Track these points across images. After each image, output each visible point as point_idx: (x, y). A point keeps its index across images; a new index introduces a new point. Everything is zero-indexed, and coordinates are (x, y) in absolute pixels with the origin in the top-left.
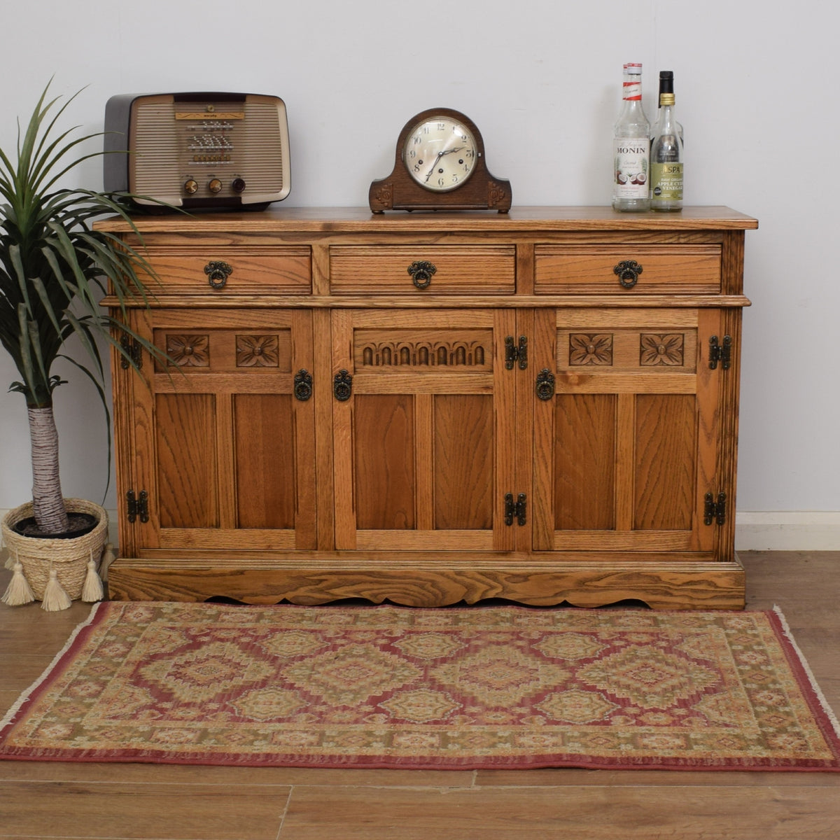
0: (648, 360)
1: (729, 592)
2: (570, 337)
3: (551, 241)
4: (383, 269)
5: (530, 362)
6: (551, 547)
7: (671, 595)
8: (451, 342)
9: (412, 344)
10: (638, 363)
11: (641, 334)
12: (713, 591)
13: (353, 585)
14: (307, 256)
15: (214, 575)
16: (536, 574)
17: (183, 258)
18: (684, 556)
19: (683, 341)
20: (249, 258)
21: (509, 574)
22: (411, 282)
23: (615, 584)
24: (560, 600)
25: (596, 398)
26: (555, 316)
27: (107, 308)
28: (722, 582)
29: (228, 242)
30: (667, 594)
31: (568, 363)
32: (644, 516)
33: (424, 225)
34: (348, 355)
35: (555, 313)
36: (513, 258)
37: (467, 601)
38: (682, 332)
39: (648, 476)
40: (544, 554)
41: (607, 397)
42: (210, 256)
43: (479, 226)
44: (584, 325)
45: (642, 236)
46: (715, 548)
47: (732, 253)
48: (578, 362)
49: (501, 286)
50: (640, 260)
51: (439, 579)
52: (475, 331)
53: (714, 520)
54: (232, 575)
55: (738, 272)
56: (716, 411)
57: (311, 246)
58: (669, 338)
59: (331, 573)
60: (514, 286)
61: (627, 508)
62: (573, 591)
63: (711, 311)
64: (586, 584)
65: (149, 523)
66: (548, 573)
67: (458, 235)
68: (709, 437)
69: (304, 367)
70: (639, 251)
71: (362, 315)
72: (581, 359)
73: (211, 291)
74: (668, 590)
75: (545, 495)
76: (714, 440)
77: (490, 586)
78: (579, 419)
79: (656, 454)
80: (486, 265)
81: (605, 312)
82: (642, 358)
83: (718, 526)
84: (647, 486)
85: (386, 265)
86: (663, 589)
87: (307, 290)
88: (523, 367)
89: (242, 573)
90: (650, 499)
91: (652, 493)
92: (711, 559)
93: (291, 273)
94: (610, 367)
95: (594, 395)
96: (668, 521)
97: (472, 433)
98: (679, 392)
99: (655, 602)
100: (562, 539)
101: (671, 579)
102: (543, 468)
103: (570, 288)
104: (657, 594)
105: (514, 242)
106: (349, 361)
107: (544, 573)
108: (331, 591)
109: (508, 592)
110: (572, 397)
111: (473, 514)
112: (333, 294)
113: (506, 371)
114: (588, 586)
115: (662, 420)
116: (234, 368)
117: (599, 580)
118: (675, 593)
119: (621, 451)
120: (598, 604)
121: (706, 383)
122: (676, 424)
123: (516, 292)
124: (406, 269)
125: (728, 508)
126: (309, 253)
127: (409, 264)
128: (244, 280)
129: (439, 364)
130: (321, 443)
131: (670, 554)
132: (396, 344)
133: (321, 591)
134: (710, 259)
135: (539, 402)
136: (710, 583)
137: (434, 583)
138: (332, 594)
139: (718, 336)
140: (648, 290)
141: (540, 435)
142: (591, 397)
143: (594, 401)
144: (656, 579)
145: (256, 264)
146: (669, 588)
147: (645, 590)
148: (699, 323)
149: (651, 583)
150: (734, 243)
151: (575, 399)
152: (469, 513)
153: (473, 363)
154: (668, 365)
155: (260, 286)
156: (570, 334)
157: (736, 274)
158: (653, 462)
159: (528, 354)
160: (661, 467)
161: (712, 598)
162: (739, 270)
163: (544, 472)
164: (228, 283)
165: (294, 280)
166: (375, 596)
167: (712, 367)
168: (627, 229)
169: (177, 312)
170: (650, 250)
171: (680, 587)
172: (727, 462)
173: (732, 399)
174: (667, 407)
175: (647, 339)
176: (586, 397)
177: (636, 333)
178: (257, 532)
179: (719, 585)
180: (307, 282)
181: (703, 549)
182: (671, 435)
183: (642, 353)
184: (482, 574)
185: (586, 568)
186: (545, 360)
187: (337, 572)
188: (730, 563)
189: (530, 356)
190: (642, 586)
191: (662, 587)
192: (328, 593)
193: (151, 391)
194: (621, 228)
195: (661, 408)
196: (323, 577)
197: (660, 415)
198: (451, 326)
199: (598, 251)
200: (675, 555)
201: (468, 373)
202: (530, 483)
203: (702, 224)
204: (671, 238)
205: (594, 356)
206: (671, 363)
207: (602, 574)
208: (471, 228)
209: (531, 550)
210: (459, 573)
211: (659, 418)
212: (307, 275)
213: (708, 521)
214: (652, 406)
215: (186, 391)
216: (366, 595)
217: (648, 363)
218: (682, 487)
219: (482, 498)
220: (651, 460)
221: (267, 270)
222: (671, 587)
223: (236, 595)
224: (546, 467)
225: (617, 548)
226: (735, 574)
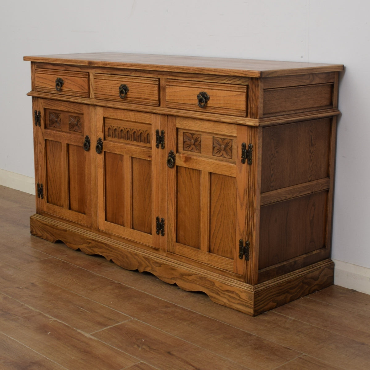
0: (217, 153)
1: (246, 303)
2: (183, 134)
3: (174, 78)
4: (110, 87)
5: (166, 145)
6: (174, 251)
7: (220, 295)
8: (138, 129)
9: (124, 128)
10: (211, 154)
11: (213, 137)
12: (239, 300)
13: (100, 248)
14: (87, 78)
15: (58, 229)
16: (164, 264)
17: (50, 75)
18: (230, 274)
19: (232, 144)
20: (70, 77)
21: (154, 261)
22: (118, 95)
23: (195, 280)
24: (174, 282)
25: (194, 171)
26: (176, 121)
27: (31, 97)
28: (244, 296)
29: (64, 68)
30: (217, 294)
31: (182, 149)
32: (214, 246)
33: (122, 65)
34: (102, 130)
35: (176, 119)
36: (157, 86)
37: (139, 270)
38: (231, 138)
39: (216, 222)
40: (171, 254)
41: (198, 171)
42: (58, 75)
43: (141, 67)
44: (187, 128)
45: (211, 78)
46: (245, 274)
47: (253, 92)
48: (187, 149)
49: (153, 101)
50: (209, 92)
51: (129, 255)
52: (147, 125)
53: (244, 257)
54: (63, 231)
55: (256, 104)
56: (245, 190)
57: (89, 73)
58: (226, 141)
59: (93, 240)
60: (158, 102)
61: (205, 238)
62: (178, 278)
63: (243, 127)
64: (184, 276)
65: (43, 199)
66: (169, 265)
67: (138, 71)
68: (242, 205)
69: (88, 134)
70: (209, 86)
71: (106, 110)
72: (188, 147)
73: (57, 92)
74: (218, 292)
75: (172, 222)
76: (244, 207)
77: (147, 265)
78: (187, 181)
79: (220, 210)
80: (147, 89)
81: (196, 121)
82: (214, 152)
83: (246, 261)
84: (215, 228)
85: (112, 85)
86: (216, 290)
87: (87, 95)
88: (163, 148)
89: (65, 231)
90: (217, 236)
91: (217, 233)
92: (243, 280)
93: (81, 86)
94: (199, 154)
95: (193, 169)
96: (225, 251)
97: (146, 180)
98: (227, 175)
99: (213, 297)
100: (179, 248)
101: (220, 286)
102: (171, 206)
103: (180, 105)
104: (213, 293)
105: (159, 77)
106: (102, 133)
107: (167, 265)
108: (93, 249)
109: (154, 271)
110: (184, 168)
111: (146, 224)
112: (96, 98)
113: (156, 149)
114: (185, 278)
115: (222, 190)
116: (68, 131)
117: (189, 276)
118: (221, 295)
119: (203, 204)
120: (188, 290)
121: (240, 172)
122: (228, 194)
123: (159, 105)
124: (118, 88)
125: (251, 251)
126: (87, 77)
127: (119, 85)
128: (68, 88)
129: (134, 140)
130: (93, 174)
131: (224, 272)
132: (119, 127)
133: (90, 248)
134: (240, 94)
135: (169, 168)
136: (237, 294)
137: (127, 257)
138: (94, 251)
139: (246, 143)
140: (212, 111)
141: (170, 187)
142: (192, 170)
143: (193, 173)
144: (213, 283)
145: (71, 80)
146: (219, 291)
147: (208, 288)
148: (237, 134)
149: (211, 285)
150: (254, 86)
151: (185, 170)
152: (145, 224)
153: (146, 142)
154: (225, 157)
155: (73, 92)
156: (184, 133)
157: (255, 105)
158: (218, 214)
159: (165, 141)
160: (222, 218)
161: (239, 304)
162: (257, 103)
163: (171, 208)
164: (63, 89)
165: (82, 89)
166: (108, 256)
167: (243, 162)
168: (200, 73)
169: (50, 101)
170: (213, 87)
171: (224, 292)
172: (250, 222)
173: (253, 184)
174: (224, 182)
175: (216, 140)
176: (190, 169)
177: (211, 136)
178: (74, 213)
179: (241, 296)
180: (87, 91)
181: (239, 273)
182: (226, 201)
183: (214, 148)
184: (144, 257)
185: (184, 268)
186: (172, 145)
187: (95, 240)
188: (250, 285)
189: (166, 142)
190: (206, 286)
191: (215, 289)
192: (92, 250)
193: (43, 137)
194: (197, 72)
195: (222, 183)
196: (90, 241)
197: (221, 187)
198: (137, 121)
199: (192, 85)
200: (226, 272)
201: (143, 148)
202: (166, 213)
203: (233, 72)
204: (224, 80)
205: (194, 147)
206: (226, 157)
207: (190, 272)
208: (138, 67)
209: (166, 251)
210: (136, 255)
211: (221, 189)
212: (87, 87)
213: (241, 257)
214: (218, 180)
215: (53, 139)
216: (104, 255)
217: (217, 155)
218: (231, 233)
219: (150, 217)
220: (217, 213)
221: (74, 83)
222: (220, 290)
223: (64, 241)
224: (172, 206)
225: (201, 260)
226: (249, 293)
